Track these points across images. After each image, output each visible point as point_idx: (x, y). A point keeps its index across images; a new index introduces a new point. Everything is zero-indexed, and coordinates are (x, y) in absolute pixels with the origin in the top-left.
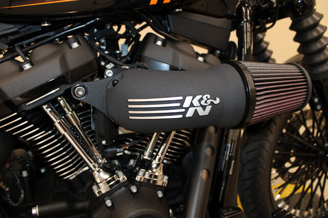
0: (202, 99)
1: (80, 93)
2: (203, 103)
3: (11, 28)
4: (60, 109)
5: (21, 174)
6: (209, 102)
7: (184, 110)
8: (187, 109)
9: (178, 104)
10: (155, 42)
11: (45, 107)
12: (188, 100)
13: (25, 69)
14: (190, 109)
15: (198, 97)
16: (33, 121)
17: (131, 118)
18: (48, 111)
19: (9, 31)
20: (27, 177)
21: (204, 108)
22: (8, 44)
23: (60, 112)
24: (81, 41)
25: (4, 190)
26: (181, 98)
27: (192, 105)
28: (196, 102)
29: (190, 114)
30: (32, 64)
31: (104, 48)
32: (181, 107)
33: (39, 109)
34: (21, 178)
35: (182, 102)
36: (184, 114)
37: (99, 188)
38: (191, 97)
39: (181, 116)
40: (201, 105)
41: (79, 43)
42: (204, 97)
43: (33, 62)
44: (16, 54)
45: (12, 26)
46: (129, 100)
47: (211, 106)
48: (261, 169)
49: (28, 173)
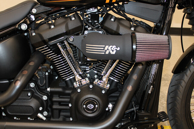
0: (112, 47)
1: (71, 40)
2: (112, 49)
3: (48, 9)
4: (65, 46)
5: (45, 74)
6: (115, 49)
7: (105, 51)
8: (106, 51)
9: (103, 48)
10: (111, 19)
11: (58, 44)
12: (107, 47)
13: (52, 28)
14: (107, 51)
15: (111, 46)
16: (53, 50)
17: (87, 52)
18: (59, 46)
19: (48, 10)
20: (48, 75)
21: (113, 51)
22: (46, 15)
23: (64, 47)
24: (76, 17)
25: (38, 78)
26: (104, 46)
27: (108, 49)
28: (110, 48)
29: (107, 53)
30: (54, 26)
31: (90, 19)
32: (104, 50)
33: (55, 45)
34: (46, 75)
35: (104, 47)
36: (105, 52)
37: (76, 84)
38: (108, 46)
39: (104, 53)
40: (112, 50)
41: (75, 18)
42: (113, 47)
43: (55, 25)
44: (49, 20)
45: (49, 8)
46: (87, 45)
47: (115, 51)
48: (178, 98)
49: (48, 74)
